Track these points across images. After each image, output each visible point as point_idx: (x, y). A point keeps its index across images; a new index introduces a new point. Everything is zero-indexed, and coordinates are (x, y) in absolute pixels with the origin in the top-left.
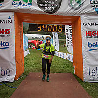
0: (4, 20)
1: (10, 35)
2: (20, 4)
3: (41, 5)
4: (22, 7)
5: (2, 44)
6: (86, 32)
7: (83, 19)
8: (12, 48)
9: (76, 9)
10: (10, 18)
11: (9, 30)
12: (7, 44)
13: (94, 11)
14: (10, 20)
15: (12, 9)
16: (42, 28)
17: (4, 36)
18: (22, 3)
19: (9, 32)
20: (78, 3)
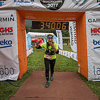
0: (6, 18)
1: (12, 34)
2: (22, 1)
3: (44, 2)
4: (24, 4)
5: (5, 42)
6: (92, 29)
7: (88, 15)
8: (15, 46)
9: (81, 5)
10: (12, 16)
11: (11, 28)
12: (10, 43)
14: (12, 17)
16: (45, 25)
17: (7, 34)
19: (12, 31)
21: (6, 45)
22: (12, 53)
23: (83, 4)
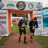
1: (6, 19)
2: (10, 7)
3: (18, 7)
5: (3, 22)
10: (6, 12)
12: (5, 22)
13: (38, 9)
15: (7, 9)
16: (18, 15)
18: (11, 6)
20: (32, 6)
21: (4, 23)
22: (6, 26)
23: (32, 8)
